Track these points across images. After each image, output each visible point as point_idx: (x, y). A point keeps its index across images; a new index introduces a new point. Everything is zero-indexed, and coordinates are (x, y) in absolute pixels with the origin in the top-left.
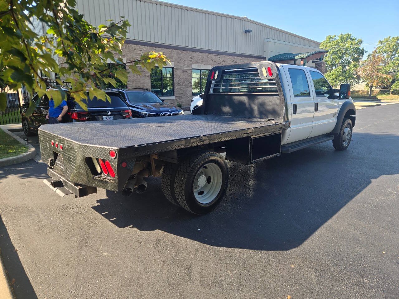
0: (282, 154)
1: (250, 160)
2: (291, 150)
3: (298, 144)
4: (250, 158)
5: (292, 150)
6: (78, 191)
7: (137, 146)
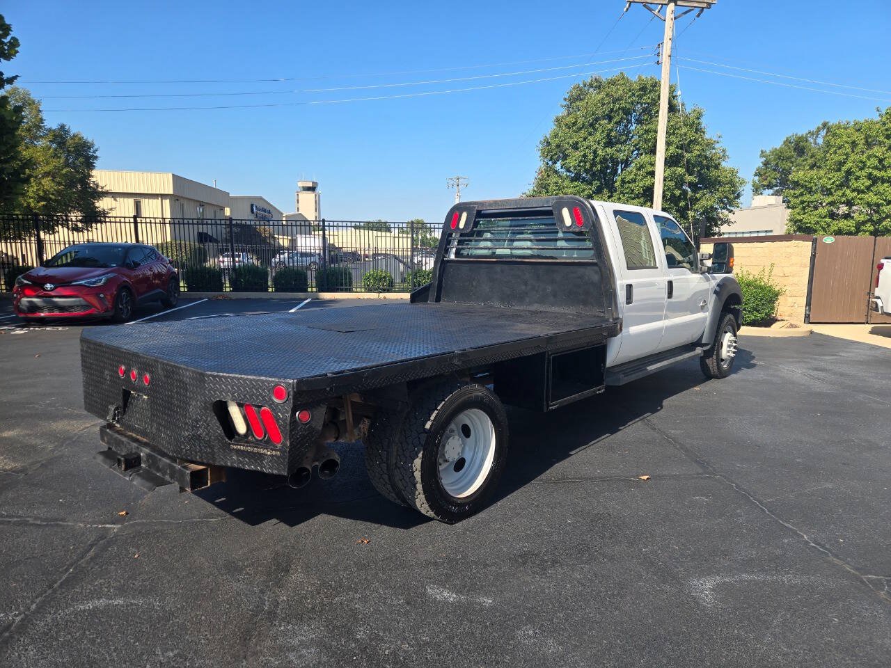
0: (607, 388)
1: (547, 401)
2: (624, 380)
3: (635, 367)
4: (547, 397)
5: (626, 378)
6: (188, 478)
7: (329, 375)
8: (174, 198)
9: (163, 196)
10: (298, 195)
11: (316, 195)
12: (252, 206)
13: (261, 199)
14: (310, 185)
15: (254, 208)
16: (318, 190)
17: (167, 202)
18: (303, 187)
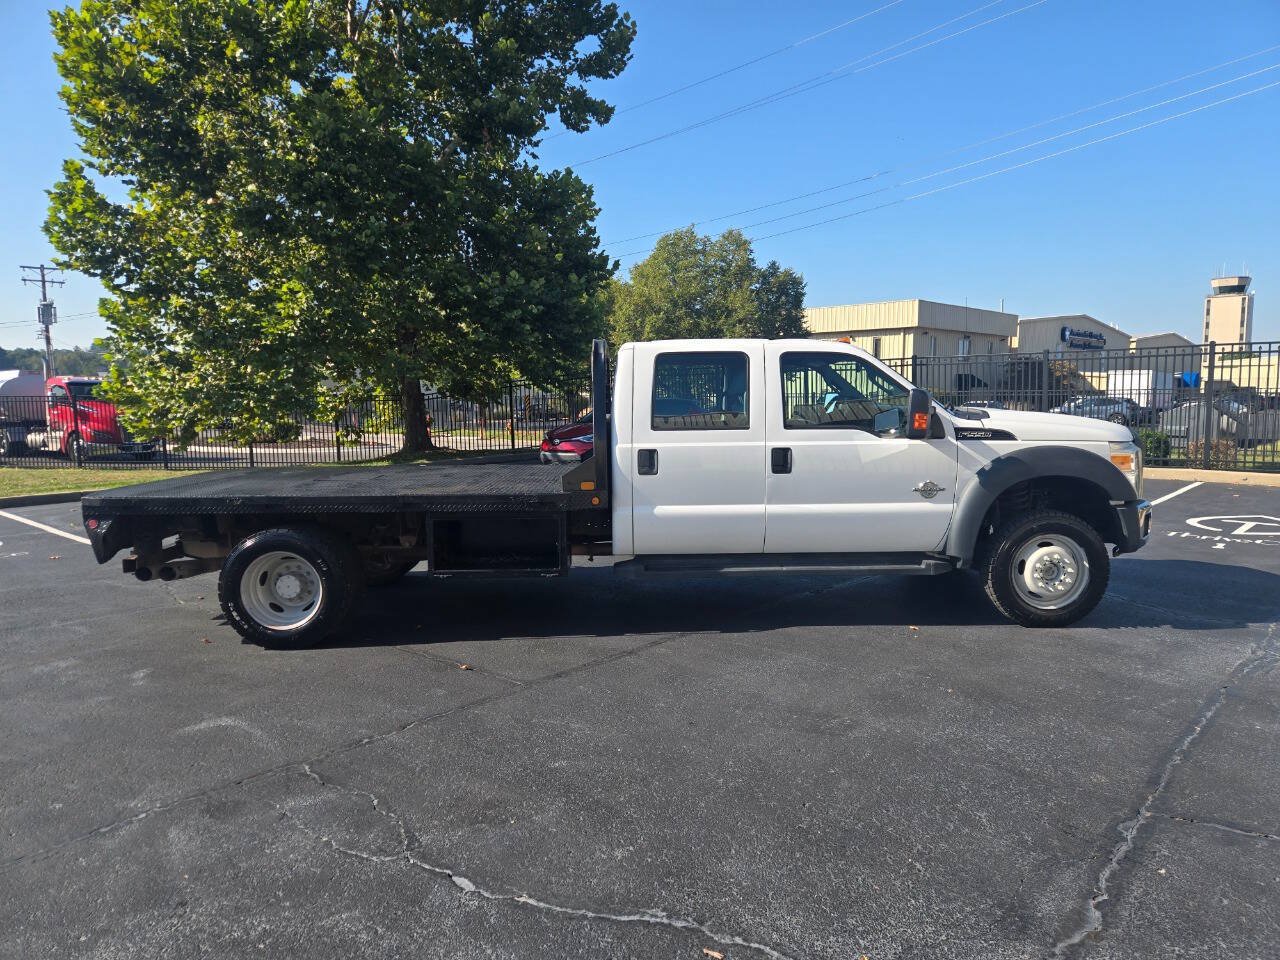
8: (920, 331)
9: (906, 330)
10: (1209, 301)
11: (1244, 299)
12: (1063, 330)
13: (1085, 317)
14: (1235, 282)
15: (1067, 333)
16: (1251, 290)
17: (910, 338)
18: (1220, 288)
